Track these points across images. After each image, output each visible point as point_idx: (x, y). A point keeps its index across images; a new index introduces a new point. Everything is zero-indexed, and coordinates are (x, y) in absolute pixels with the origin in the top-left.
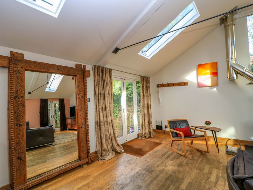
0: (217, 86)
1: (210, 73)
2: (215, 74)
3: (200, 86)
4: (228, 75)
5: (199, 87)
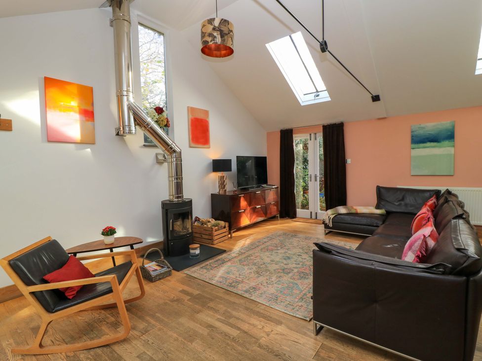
0: (94, 144)
1: (77, 109)
2: (88, 114)
3: (53, 138)
4: (121, 125)
5: (49, 141)
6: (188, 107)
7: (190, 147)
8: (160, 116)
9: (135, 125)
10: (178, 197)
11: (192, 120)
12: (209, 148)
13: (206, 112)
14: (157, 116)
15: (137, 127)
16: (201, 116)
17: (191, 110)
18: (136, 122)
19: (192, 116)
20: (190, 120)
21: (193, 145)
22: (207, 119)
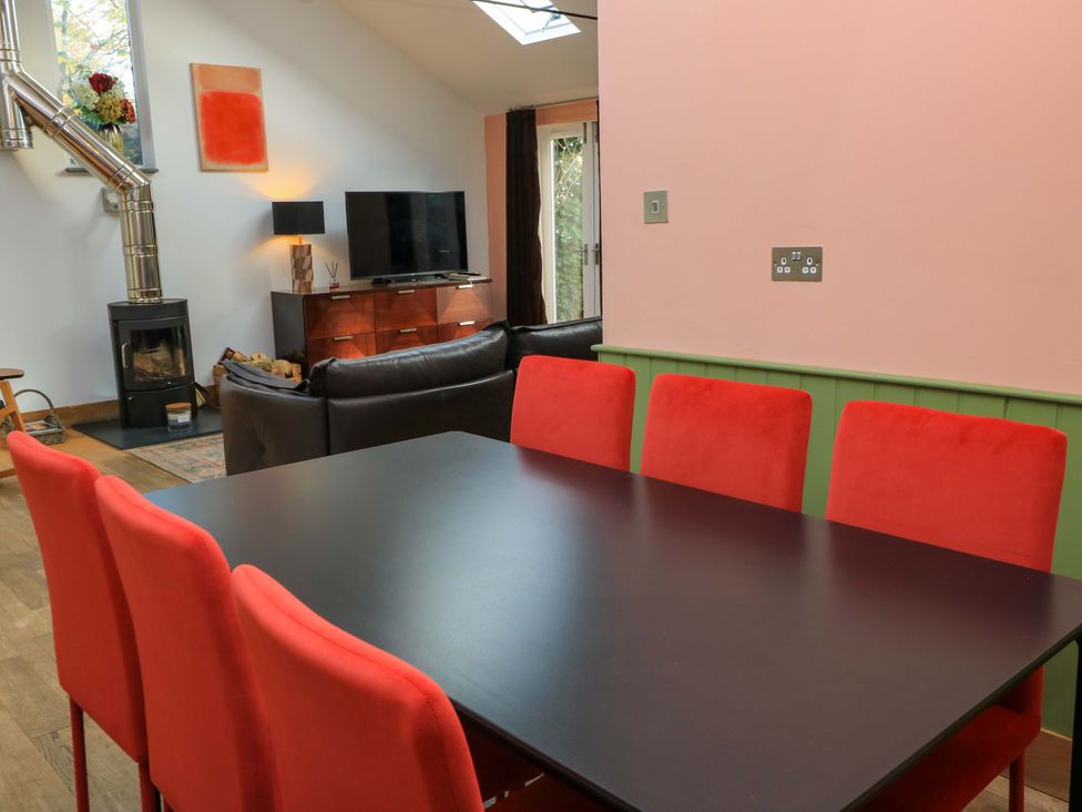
6: (191, 65)
7: (203, 169)
8: (105, 95)
9: (28, 126)
10: (148, 294)
11: (205, 100)
12: (266, 170)
13: (253, 75)
14: (94, 97)
15: (35, 130)
16: (236, 86)
17: (200, 72)
18: (28, 118)
19: (205, 87)
20: (198, 101)
21: (210, 165)
22: (257, 94)
